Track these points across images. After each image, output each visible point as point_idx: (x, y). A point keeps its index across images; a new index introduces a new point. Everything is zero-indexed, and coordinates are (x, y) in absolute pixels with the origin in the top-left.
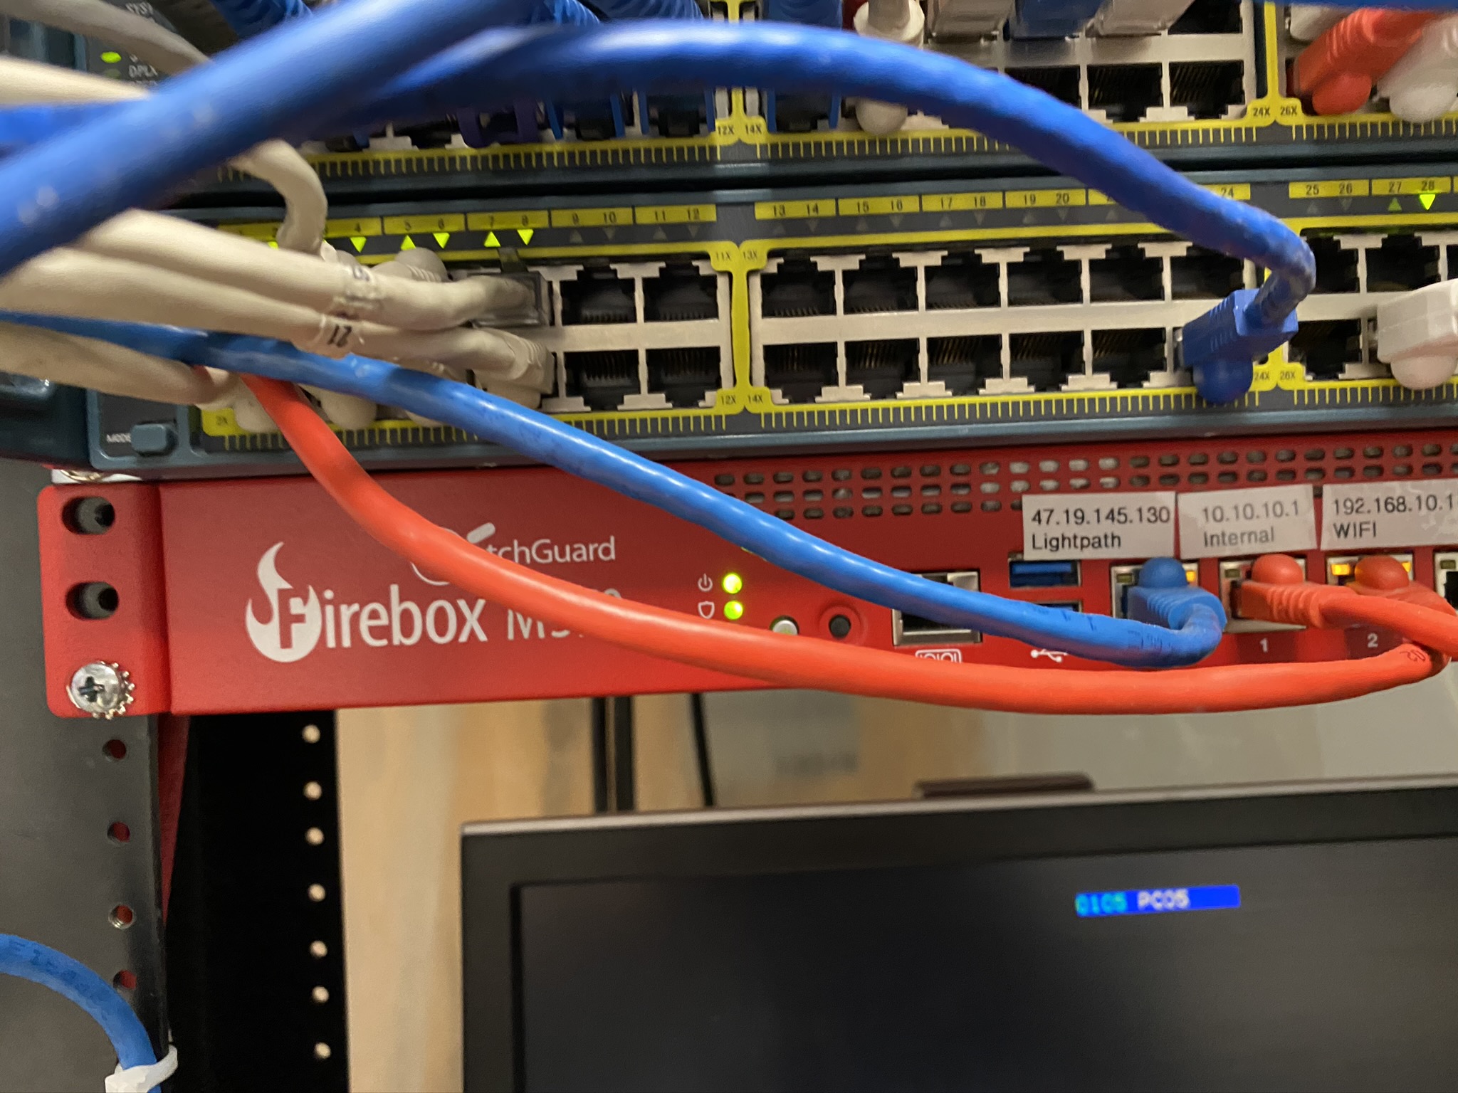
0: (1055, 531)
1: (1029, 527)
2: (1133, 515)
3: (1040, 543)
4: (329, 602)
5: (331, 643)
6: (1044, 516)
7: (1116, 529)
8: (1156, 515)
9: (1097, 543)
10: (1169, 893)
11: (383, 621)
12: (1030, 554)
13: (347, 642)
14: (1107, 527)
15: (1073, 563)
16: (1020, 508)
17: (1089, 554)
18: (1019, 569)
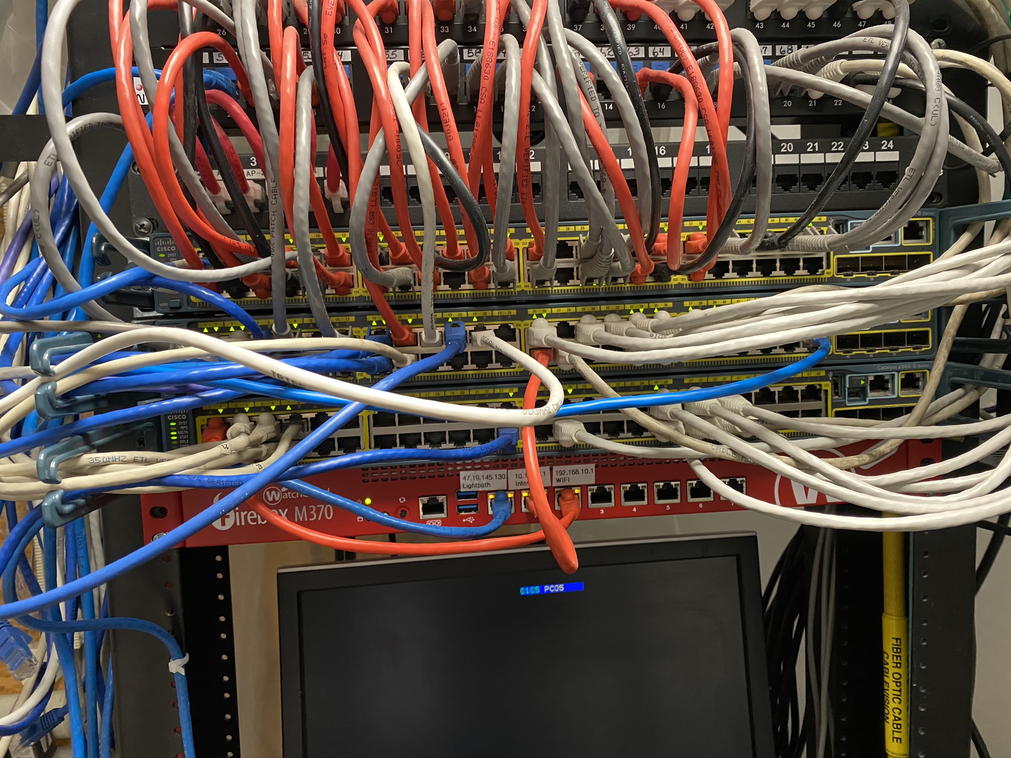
0: (469, 482)
1: (462, 482)
2: (494, 477)
3: (465, 486)
4: (237, 511)
5: (238, 524)
6: (467, 478)
7: (489, 481)
8: (501, 477)
9: (482, 486)
10: (557, 586)
11: (255, 516)
12: (462, 490)
13: (243, 524)
14: (485, 481)
15: (477, 492)
16: (459, 475)
17: (480, 489)
18: (460, 494)
